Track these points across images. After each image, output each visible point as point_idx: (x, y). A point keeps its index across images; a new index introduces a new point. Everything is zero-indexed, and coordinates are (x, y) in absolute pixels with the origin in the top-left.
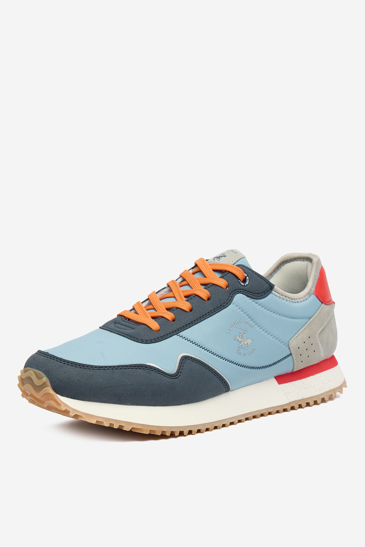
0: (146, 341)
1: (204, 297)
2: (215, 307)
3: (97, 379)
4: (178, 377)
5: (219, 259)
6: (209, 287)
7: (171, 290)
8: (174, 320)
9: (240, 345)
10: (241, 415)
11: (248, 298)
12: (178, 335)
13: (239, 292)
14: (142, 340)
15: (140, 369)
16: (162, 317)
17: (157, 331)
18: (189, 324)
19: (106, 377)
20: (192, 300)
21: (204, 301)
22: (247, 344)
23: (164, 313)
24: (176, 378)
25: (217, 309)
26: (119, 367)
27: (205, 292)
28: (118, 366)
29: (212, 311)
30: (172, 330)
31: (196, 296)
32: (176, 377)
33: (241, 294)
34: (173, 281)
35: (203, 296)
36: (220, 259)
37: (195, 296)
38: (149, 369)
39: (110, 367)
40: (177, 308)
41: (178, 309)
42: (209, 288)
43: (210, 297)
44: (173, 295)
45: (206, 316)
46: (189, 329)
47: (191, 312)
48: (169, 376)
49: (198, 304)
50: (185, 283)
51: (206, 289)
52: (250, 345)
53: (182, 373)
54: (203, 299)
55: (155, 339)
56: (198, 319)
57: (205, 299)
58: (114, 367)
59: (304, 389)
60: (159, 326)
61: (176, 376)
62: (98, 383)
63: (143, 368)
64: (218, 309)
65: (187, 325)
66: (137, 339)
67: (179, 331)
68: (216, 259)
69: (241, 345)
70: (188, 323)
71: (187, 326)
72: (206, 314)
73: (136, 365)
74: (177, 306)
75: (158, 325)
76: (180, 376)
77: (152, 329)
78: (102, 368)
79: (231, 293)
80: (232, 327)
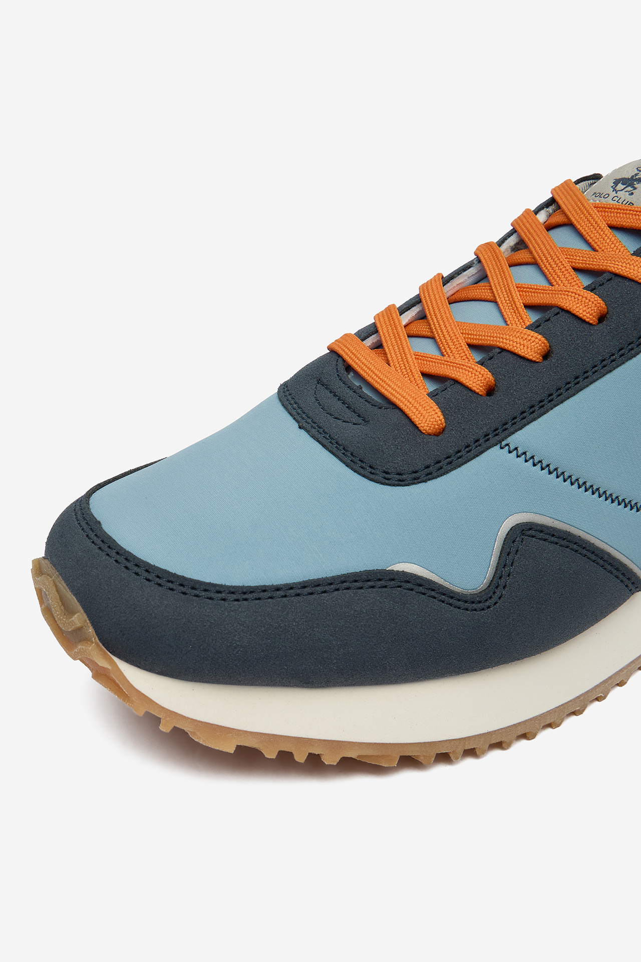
0: (397, 476)
1: (588, 315)
2: (621, 344)
3: (235, 636)
4: (495, 603)
5: (629, 189)
6: (603, 283)
7: (483, 277)
8: (490, 391)
12: (504, 443)
14: (387, 473)
15: (373, 587)
16: (456, 381)
17: (434, 435)
18: (541, 402)
19: (263, 629)
20: (549, 324)
21: (588, 326)
23: (460, 366)
24: (489, 607)
25: (630, 347)
26: (305, 587)
27: (592, 300)
28: (304, 585)
29: (613, 355)
30: (485, 429)
31: (563, 313)
32: (487, 604)
34: (489, 245)
35: (584, 313)
36: (635, 189)
37: (558, 313)
38: (400, 587)
39: (278, 588)
40: (503, 350)
41: (504, 353)
42: (601, 285)
43: (607, 313)
44: (488, 295)
45: (596, 371)
46: (539, 420)
47: (546, 363)
48: (466, 602)
49: (570, 335)
50: (523, 255)
51: (592, 291)
53: (506, 589)
54: (584, 321)
55: (428, 467)
56: (569, 383)
57: (591, 322)
58: (290, 587)
60: (442, 417)
61: (486, 600)
62: (235, 648)
63: (383, 583)
64: (632, 349)
65: (533, 406)
66: (370, 467)
67: (507, 432)
68: (620, 186)
70: (538, 399)
71: (533, 412)
72: (596, 366)
73: (360, 574)
74: (501, 345)
75: (440, 414)
76: (500, 598)
77: (421, 429)
78: (250, 596)
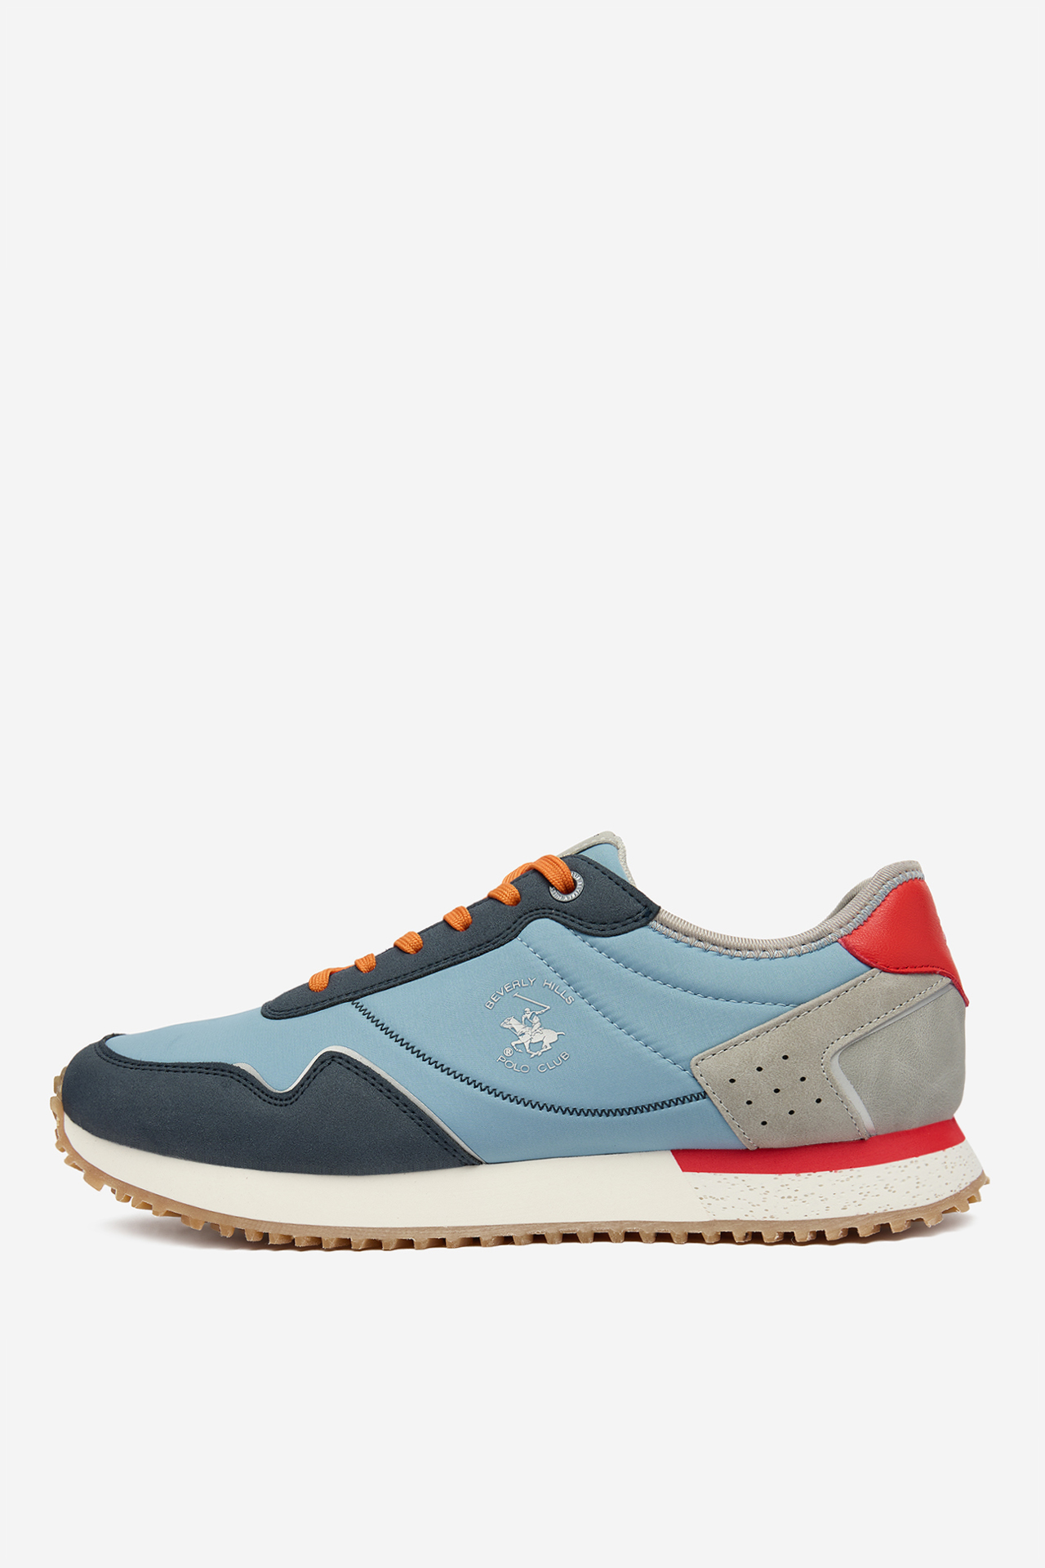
1: (459, 924)
4: (292, 1103)
8: (369, 971)
9: (516, 1042)
10: (508, 1225)
11: (570, 933)
12: (356, 1001)
13: (546, 915)
17: (316, 991)
21: (454, 932)
22: (542, 1041)
33: (548, 920)
43: (471, 923)
47: (415, 954)
49: (439, 936)
52: (548, 1045)
53: (303, 1094)
54: (453, 928)
57: (458, 929)
59: (783, 1198)
61: (286, 1100)
69: (519, 1042)
73: (213, 1064)
76: (296, 1100)
79: (520, 914)
80: (502, 994)
